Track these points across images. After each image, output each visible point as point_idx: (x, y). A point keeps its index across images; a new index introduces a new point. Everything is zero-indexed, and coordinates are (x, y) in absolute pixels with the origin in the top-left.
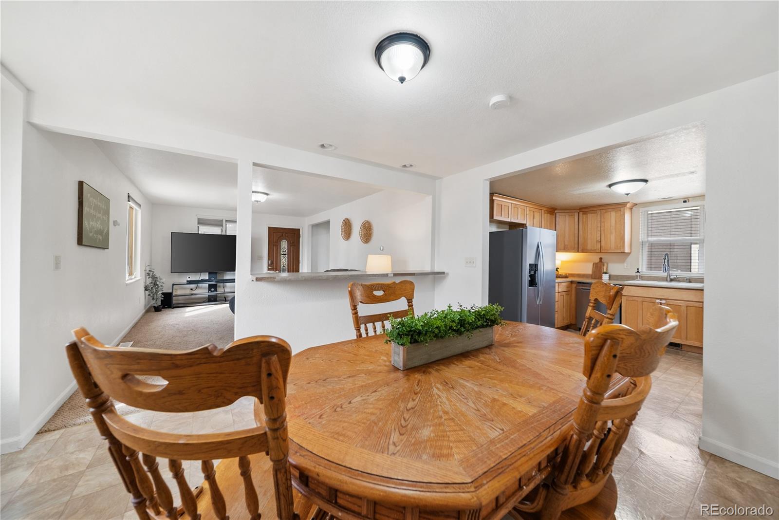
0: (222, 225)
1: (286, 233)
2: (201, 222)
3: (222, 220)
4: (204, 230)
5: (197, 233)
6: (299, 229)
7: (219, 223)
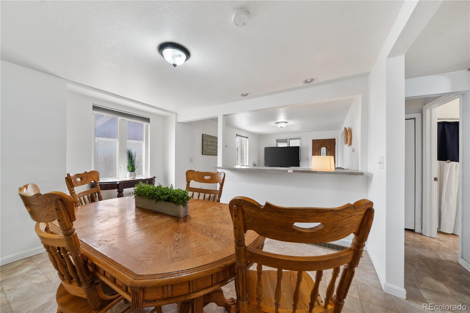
0: (287, 142)
1: (325, 142)
2: (278, 141)
3: (287, 139)
4: (281, 145)
5: (276, 146)
6: (335, 139)
7: (285, 141)
